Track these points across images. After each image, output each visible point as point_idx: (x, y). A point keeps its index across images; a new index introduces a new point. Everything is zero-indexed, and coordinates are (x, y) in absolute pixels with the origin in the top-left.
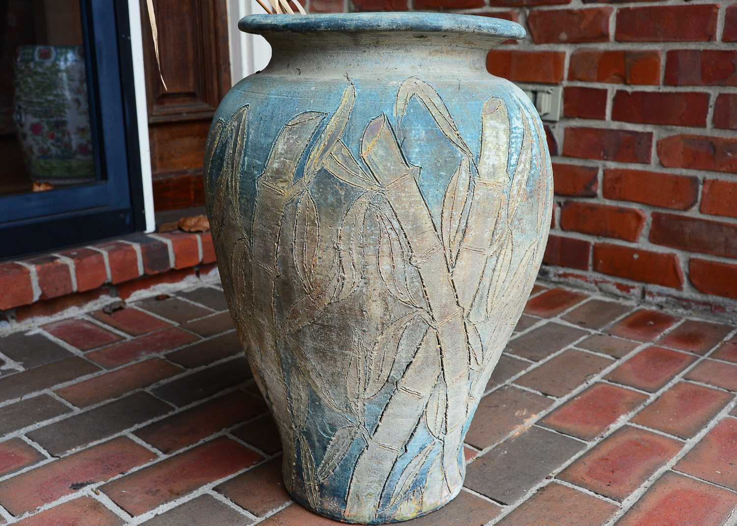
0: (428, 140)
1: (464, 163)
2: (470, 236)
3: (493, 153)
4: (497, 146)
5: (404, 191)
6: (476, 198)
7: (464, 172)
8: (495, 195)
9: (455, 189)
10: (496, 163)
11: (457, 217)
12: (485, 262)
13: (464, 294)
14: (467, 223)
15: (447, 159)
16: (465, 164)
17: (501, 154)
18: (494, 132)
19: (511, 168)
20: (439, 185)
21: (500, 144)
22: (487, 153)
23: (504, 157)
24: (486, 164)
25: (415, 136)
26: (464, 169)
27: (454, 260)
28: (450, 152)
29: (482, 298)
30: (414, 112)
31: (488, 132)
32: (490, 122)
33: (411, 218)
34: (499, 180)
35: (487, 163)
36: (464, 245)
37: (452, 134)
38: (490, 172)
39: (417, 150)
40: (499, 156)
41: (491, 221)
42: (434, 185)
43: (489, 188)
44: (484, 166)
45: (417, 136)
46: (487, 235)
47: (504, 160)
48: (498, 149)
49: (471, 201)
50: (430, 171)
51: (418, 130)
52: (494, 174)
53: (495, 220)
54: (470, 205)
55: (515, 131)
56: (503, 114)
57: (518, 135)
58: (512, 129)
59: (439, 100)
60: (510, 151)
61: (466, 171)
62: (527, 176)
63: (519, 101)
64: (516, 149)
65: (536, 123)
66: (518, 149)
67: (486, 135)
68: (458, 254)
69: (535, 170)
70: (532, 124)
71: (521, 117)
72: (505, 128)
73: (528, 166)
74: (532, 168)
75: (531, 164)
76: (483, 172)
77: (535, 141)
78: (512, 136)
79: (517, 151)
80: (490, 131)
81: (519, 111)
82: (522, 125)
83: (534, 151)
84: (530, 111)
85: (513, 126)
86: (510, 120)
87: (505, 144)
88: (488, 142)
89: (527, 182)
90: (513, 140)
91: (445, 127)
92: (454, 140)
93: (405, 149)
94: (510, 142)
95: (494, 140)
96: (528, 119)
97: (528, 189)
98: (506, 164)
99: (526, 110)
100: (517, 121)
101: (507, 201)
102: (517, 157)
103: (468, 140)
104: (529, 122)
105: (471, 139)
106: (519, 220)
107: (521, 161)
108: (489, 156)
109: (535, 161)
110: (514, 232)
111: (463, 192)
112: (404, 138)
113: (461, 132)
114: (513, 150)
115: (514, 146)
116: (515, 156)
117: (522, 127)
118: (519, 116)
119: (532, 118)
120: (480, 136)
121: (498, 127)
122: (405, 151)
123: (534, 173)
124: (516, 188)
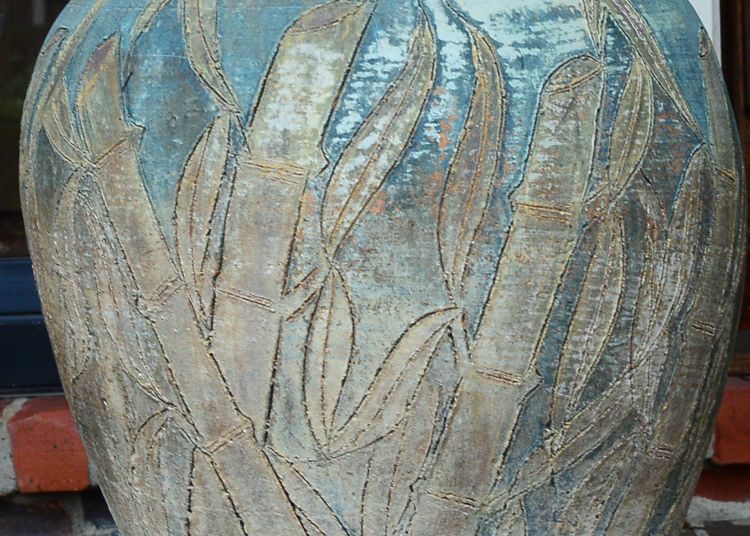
0: (165, 78)
1: (218, 123)
2: (234, 267)
3: (290, 106)
4: (304, 94)
5: (119, 171)
6: (239, 193)
7: (216, 141)
8: (283, 192)
9: (198, 173)
10: (292, 128)
11: (203, 228)
12: (276, 327)
13: (243, 389)
14: (223, 240)
15: (189, 115)
16: (221, 127)
17: (310, 110)
18: (302, 67)
19: (336, 140)
20: (170, 161)
21: (313, 89)
22: (273, 107)
23: (318, 116)
24: (266, 128)
25: (147, 71)
26: (217, 135)
27: (208, 314)
28: (196, 101)
29: (289, 406)
30: (160, 28)
31: (285, 66)
32: (298, 46)
33: (128, 223)
34: (298, 162)
35: (271, 127)
36: (223, 285)
37: (208, 68)
38: (276, 145)
39: (144, 96)
40: (304, 113)
41: (279, 247)
42: (162, 162)
43: (268, 175)
44: (263, 132)
45: (150, 70)
46: (273, 271)
47: (316, 121)
48: (305, 101)
49: (228, 199)
50: (157, 136)
51: (154, 59)
52: (285, 149)
53: (288, 242)
54: (226, 205)
55: (369, 66)
56: (347, 32)
57: (380, 75)
58: (361, 62)
59: (214, 4)
60: (338, 106)
61: (221, 139)
62: (389, 160)
63: (444, 6)
64: (362, 103)
65: (485, 55)
66: (370, 103)
67: (280, 71)
68: (214, 301)
69: (427, 152)
70: (453, 56)
71: (412, 40)
72: (339, 59)
73: (396, 140)
74: (418, 147)
75: (414, 137)
76: (259, 142)
77: (452, 92)
78: (355, 76)
79: (364, 108)
80: (294, 63)
81: (415, 27)
82: (406, 54)
83: (435, 112)
84: (474, 29)
85: (368, 57)
86: (362, 44)
87: (326, 92)
88: (283, 86)
89: (391, 175)
90: (356, 85)
91: (199, 54)
92: (209, 79)
93: (128, 93)
94: (343, 87)
95: (299, 83)
96: (440, 44)
97: (392, 189)
98: (321, 131)
99: (454, 26)
100: (389, 46)
101: (317, 207)
102: (359, 118)
103: (237, 79)
104: (445, 51)
105: (242, 78)
106: (362, 251)
107: (373, 129)
108: (278, 112)
109: (431, 133)
110: (349, 274)
111: (212, 178)
112: (131, 74)
113: (225, 65)
114: (349, 104)
115: (355, 96)
116: (355, 117)
117: (401, 59)
118: (405, 37)
119: (469, 45)
120: (265, 72)
121: (319, 57)
122: (128, 98)
123: (424, 157)
124: (347, 183)
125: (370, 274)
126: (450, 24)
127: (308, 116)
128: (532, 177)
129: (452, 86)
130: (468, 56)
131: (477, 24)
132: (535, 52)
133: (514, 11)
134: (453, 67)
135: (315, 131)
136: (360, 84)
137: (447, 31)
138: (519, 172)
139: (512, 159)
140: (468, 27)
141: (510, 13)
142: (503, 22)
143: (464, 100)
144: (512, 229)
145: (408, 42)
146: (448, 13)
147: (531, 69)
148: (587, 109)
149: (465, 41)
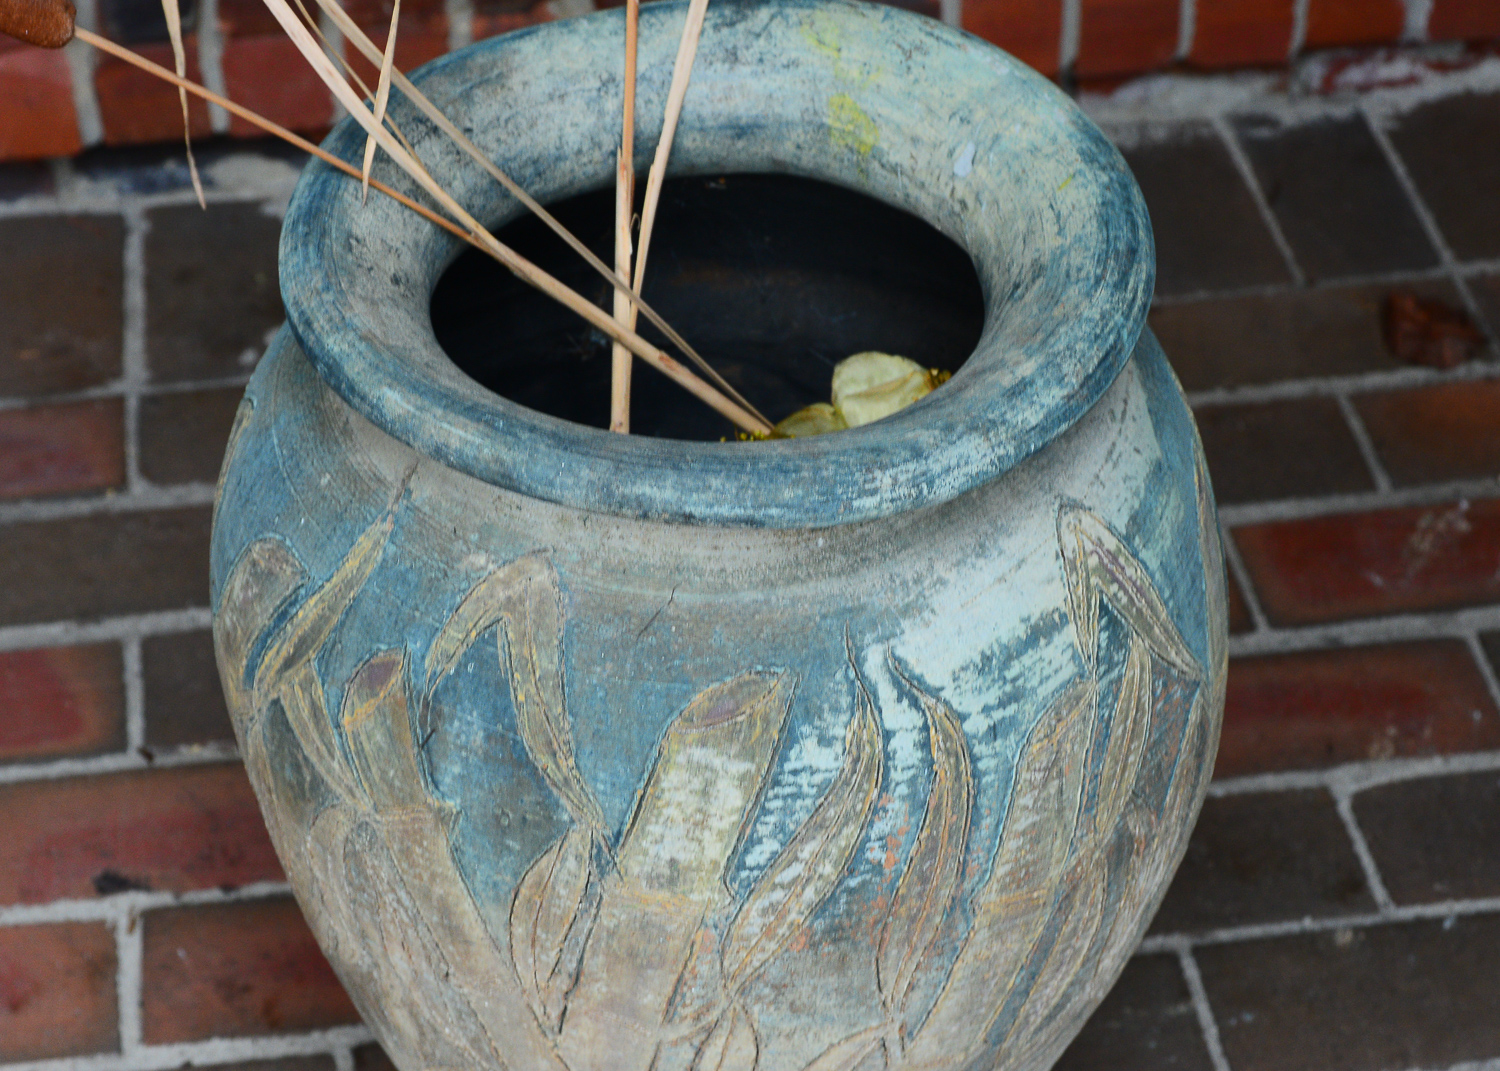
0: (489, 757)
1: (575, 838)
2: (595, 989)
3: (679, 830)
4: (699, 817)
5: (420, 844)
6: (606, 921)
7: (571, 857)
8: (670, 928)
9: (545, 887)
10: (682, 858)
11: (551, 945)
12: (652, 1048)
14: (581, 961)
15: (529, 817)
16: (577, 841)
17: (708, 836)
18: (695, 780)
19: (744, 873)
20: (502, 863)
21: (712, 810)
22: (655, 829)
23: (719, 845)
24: (645, 854)
25: (458, 736)
26: (572, 851)
27: (555, 1021)
28: (538, 803)
30: (474, 675)
31: (671, 778)
32: (689, 751)
33: (435, 903)
34: (691, 896)
35: (652, 853)
36: (579, 1002)
37: (556, 763)
38: (659, 875)
39: (457, 769)
40: (701, 841)
41: (661, 980)
42: (488, 859)
43: (648, 909)
44: (641, 858)
45: (463, 737)
46: (652, 1000)
47: (717, 852)
48: (702, 825)
49: (589, 925)
50: (481, 828)
51: (469, 724)
52: (672, 882)
53: (674, 977)
54: (586, 930)
55: (791, 779)
56: (758, 730)
57: (806, 789)
58: (780, 774)
59: (556, 660)
60: (748, 831)
61: (578, 858)
62: (817, 892)
63: (889, 671)
64: (780, 828)
65: (947, 737)
66: (792, 827)
67: (664, 785)
68: (564, 1013)
69: (868, 877)
70: (905, 749)
71: (849, 736)
72: (749, 771)
73: (828, 869)
74: (856, 873)
75: (852, 862)
76: (636, 870)
77: (903, 798)
78: (771, 794)
79: (785, 834)
80: (685, 776)
81: (853, 714)
82: (841, 758)
83: (881, 827)
84: (932, 701)
85: (788, 767)
86: (780, 753)
87: (731, 813)
88: (668, 804)
89: (820, 908)
90: (772, 805)
91: (541, 739)
92: (559, 778)
93: (428, 752)
94: (757, 809)
95: (693, 803)
96: (888, 735)
97: (820, 925)
98: (723, 863)
99: (905, 702)
100: (817, 749)
101: (717, 946)
102: (775, 846)
103: (601, 787)
104: (894, 743)
105: (609, 786)
106: (774, 987)
107: (796, 859)
108: (662, 836)
109: (875, 853)
110: (756, 1009)
111: (567, 899)
112: (433, 731)
113: (581, 764)
114: (762, 830)
115: (772, 819)
116: (770, 846)
117: (834, 765)
118: (839, 731)
119: (925, 728)
120: (642, 784)
121: (719, 768)
122: (431, 762)
123: (864, 884)
124: (759, 921)
125: (785, 1007)
126: (899, 700)
127: (705, 843)
128: (1001, 871)
129: (903, 790)
130: (925, 745)
131: (935, 692)
132: (1011, 709)
133: (983, 654)
134: (905, 764)
135: (715, 864)
136: (778, 803)
137: (899, 717)
138: (986, 871)
139: (978, 854)
140: (925, 701)
141: (978, 659)
142: (970, 678)
143: (917, 803)
144: (972, 934)
145: (844, 738)
146: (896, 683)
147: (1006, 736)
148: (1073, 756)
149: (920, 723)
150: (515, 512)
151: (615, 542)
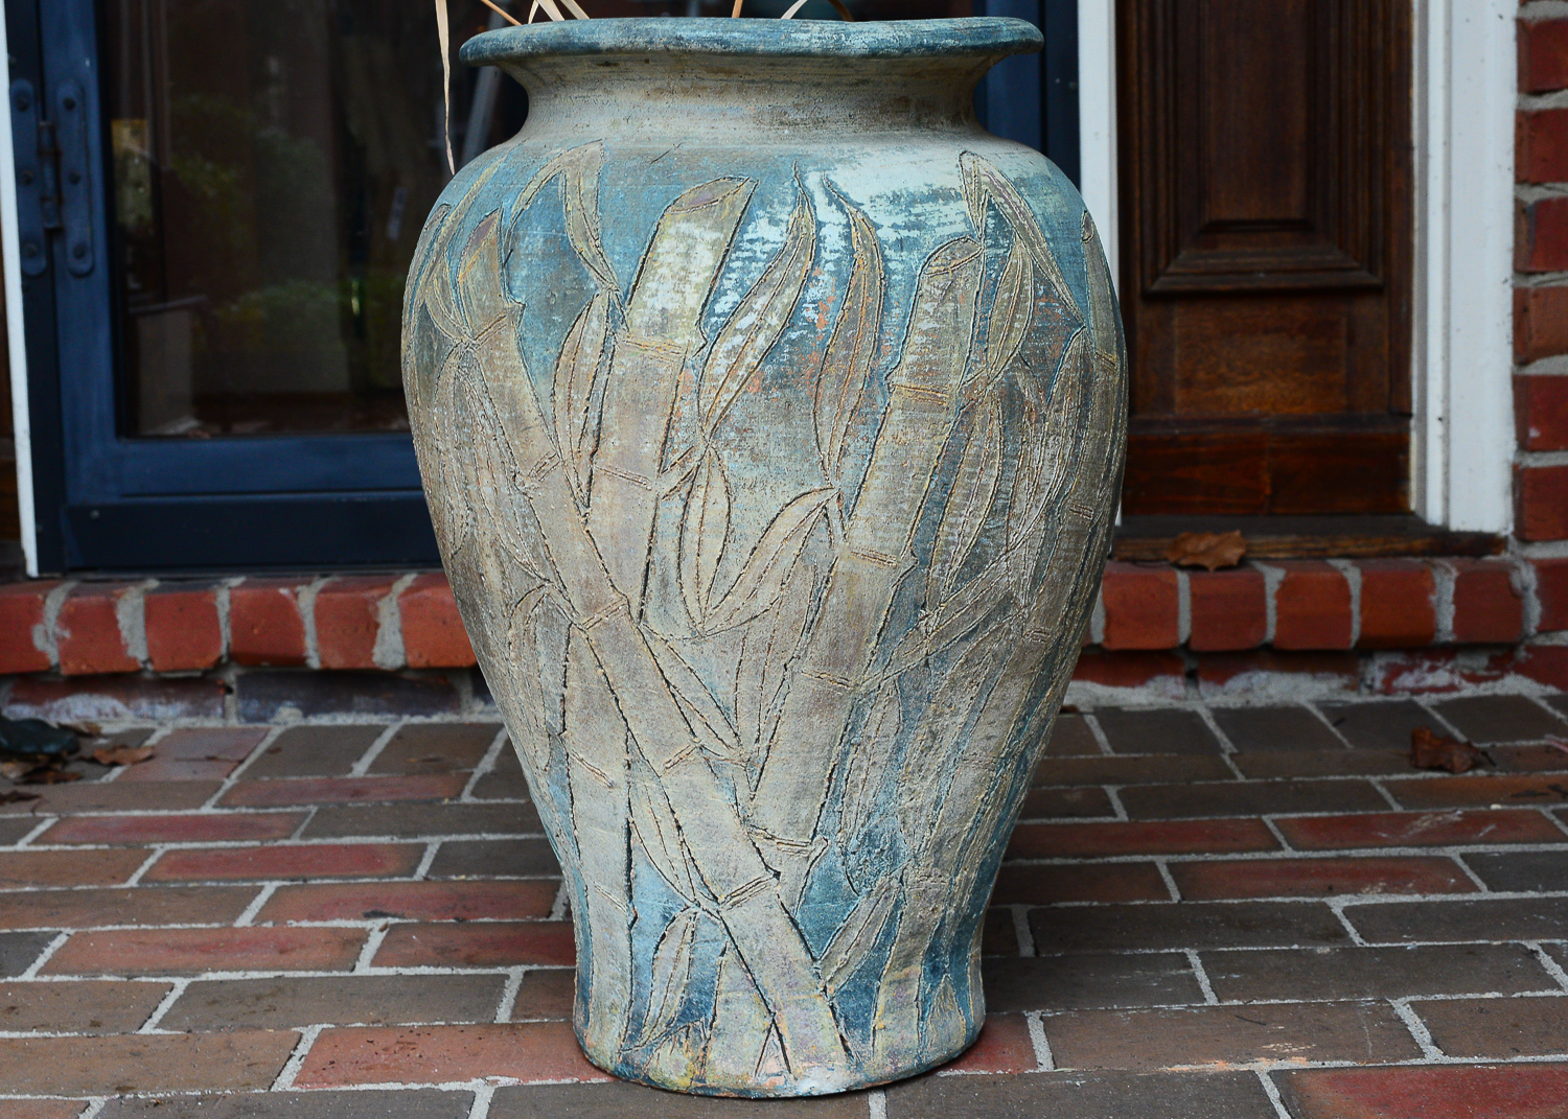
0: (545, 255)
1: (597, 301)
2: (611, 445)
3: (669, 285)
4: (683, 273)
5: (498, 348)
6: (617, 370)
7: (595, 319)
8: (661, 371)
9: (577, 349)
10: (670, 306)
11: (580, 405)
12: (653, 504)
13: (619, 566)
14: (600, 417)
15: (568, 293)
16: (600, 305)
17: (688, 289)
18: (681, 246)
19: (714, 320)
20: (549, 338)
21: (692, 269)
22: (652, 285)
23: (696, 295)
24: (645, 307)
25: (527, 247)
26: (596, 312)
27: (585, 491)
28: (575, 279)
29: (665, 584)
30: (541, 205)
31: (664, 245)
32: (677, 225)
33: (507, 400)
34: (676, 341)
35: (649, 305)
36: (601, 462)
37: (588, 246)
38: (654, 324)
39: (524, 273)
40: (684, 293)
41: (656, 425)
42: (541, 339)
43: (646, 354)
44: (642, 310)
45: (530, 247)
46: (650, 449)
47: (694, 301)
48: (684, 280)
49: (606, 377)
50: (536, 313)
51: (535, 236)
52: (663, 328)
53: (665, 421)
54: (604, 383)
55: (748, 246)
56: (727, 211)
57: (759, 254)
58: (741, 242)
59: (595, 182)
60: (717, 285)
61: (599, 317)
62: (767, 340)
63: (824, 187)
64: (740, 283)
65: (864, 237)
66: (748, 283)
67: (659, 250)
68: (591, 478)
69: (805, 332)
70: (833, 237)
71: (792, 221)
72: (719, 238)
73: (774, 321)
74: (795, 327)
75: (792, 317)
76: (638, 321)
77: (831, 273)
78: (734, 256)
79: (743, 288)
80: (674, 243)
81: (795, 207)
82: (785, 235)
83: (813, 292)
84: (854, 210)
85: (747, 237)
86: (741, 224)
87: (704, 271)
88: (662, 265)
89: (768, 354)
90: (735, 265)
91: (580, 231)
92: (589, 257)
93: (508, 269)
94: (722, 267)
95: (679, 262)
96: (820, 225)
97: (769, 369)
98: (699, 311)
99: (834, 207)
100: (768, 226)
101: (694, 386)
102: (737, 298)
103: (616, 257)
104: (824, 232)
105: (622, 256)
106: (738, 430)
107: (752, 309)
108: (657, 291)
109: (810, 314)
110: (725, 453)
111: (590, 356)
112: (512, 251)
113: (604, 243)
114: (728, 284)
115: (733, 276)
116: (733, 297)
117: (781, 239)
118: (785, 217)
119: (848, 226)
120: (645, 251)
121: (698, 237)
122: (508, 275)
123: (802, 337)
124: (724, 362)
125: (746, 453)
126: (830, 204)
127: (686, 294)
128: (909, 359)
129: (830, 267)
130: (847, 237)
131: (858, 205)
132: (914, 233)
133: (894, 192)
134: (833, 248)
135: (693, 310)
136: (739, 264)
137: (827, 213)
138: (897, 353)
139: (890, 340)
140: (847, 206)
141: (890, 195)
142: (883, 204)
143: (844, 282)
144: (889, 411)
145: (788, 222)
146: (828, 194)
147: (910, 251)
148: (966, 292)
149: (844, 222)
150: (586, 129)
151: (647, 129)
